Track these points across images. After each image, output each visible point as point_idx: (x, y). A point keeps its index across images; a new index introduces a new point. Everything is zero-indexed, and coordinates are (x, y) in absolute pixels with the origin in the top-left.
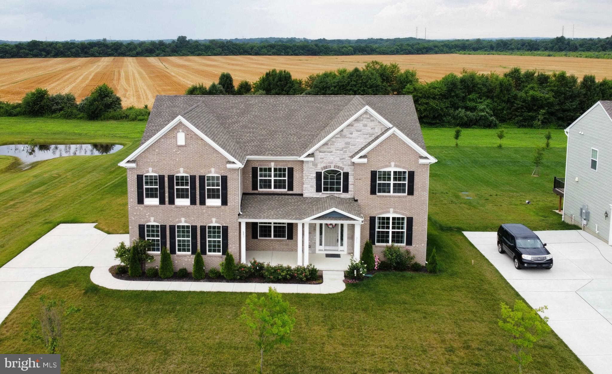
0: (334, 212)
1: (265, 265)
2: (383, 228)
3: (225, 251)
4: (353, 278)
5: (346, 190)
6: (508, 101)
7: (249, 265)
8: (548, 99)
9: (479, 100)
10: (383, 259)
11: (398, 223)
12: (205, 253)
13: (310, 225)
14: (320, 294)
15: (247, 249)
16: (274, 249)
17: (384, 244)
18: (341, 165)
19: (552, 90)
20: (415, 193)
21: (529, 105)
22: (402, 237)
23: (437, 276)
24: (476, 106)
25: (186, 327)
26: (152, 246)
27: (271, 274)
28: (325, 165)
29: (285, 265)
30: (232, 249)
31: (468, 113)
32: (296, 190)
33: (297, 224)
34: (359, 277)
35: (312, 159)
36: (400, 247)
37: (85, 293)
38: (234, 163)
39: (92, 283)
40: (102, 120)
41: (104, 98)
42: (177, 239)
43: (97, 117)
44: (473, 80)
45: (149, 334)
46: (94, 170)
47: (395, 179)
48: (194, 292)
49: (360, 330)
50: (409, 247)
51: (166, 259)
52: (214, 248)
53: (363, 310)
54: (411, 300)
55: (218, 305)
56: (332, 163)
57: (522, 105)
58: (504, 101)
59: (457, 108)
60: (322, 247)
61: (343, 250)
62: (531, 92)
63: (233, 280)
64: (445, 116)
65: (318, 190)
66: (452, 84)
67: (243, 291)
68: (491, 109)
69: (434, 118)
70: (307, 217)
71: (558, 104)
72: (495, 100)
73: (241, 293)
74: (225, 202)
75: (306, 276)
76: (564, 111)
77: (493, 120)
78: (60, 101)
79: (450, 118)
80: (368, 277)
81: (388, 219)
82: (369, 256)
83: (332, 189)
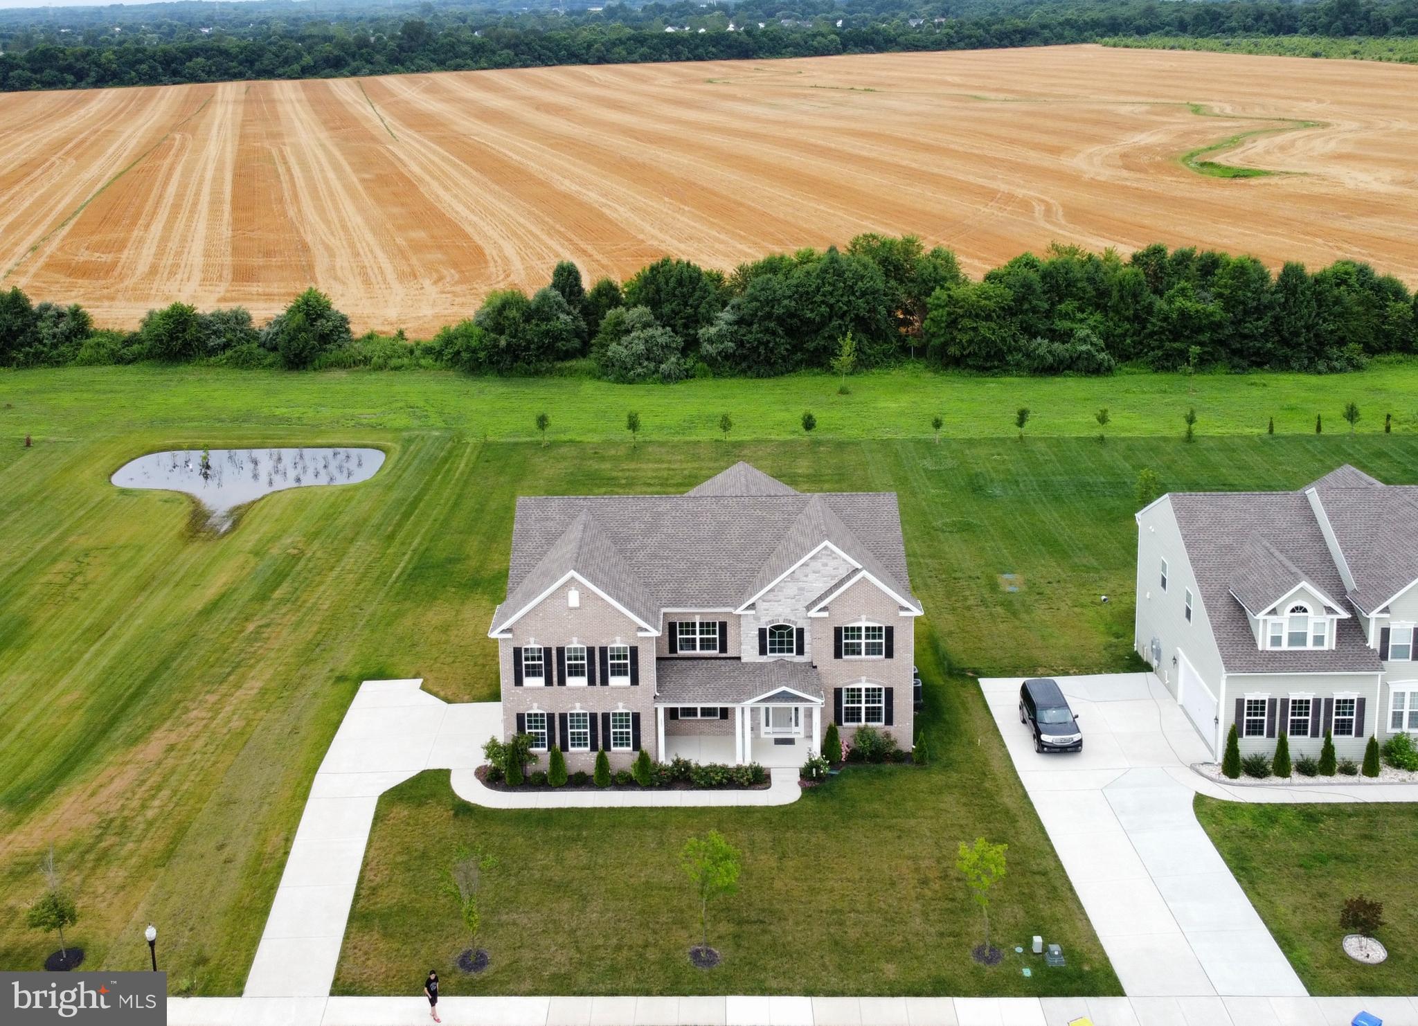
0: (784, 692)
1: (693, 764)
2: (853, 702)
3: (637, 746)
4: (812, 779)
5: (800, 651)
6: (1137, 317)
7: (670, 764)
8: (1212, 314)
9: (1079, 315)
10: (853, 745)
11: (874, 696)
12: (609, 749)
13: (752, 710)
14: (767, 807)
15: (667, 733)
16: (701, 733)
17: (855, 724)
18: (793, 619)
19: (1220, 295)
20: (895, 654)
21: (1175, 326)
22: (879, 714)
23: (926, 769)
24: (1072, 330)
25: (600, 861)
26: (536, 741)
27: (701, 778)
28: (770, 619)
29: (719, 763)
30: (646, 743)
31: (1057, 346)
32: (731, 652)
33: (734, 709)
34: (820, 778)
35: (753, 612)
36: (877, 728)
37: (456, 815)
38: (646, 630)
39: (460, 798)
40: (315, 369)
41: (315, 320)
42: (570, 731)
43: (305, 363)
44: (1066, 274)
45: (556, 874)
46: (358, 533)
47: (867, 637)
48: (601, 809)
49: (817, 857)
50: (888, 728)
51: (557, 760)
52: (621, 740)
53: (822, 829)
54: (885, 811)
55: (636, 829)
56: (780, 615)
57: (1161, 327)
58: (1127, 319)
59: (1034, 335)
60: (770, 729)
61: (797, 732)
62: (1180, 302)
63: (650, 786)
64: (1010, 351)
65: (763, 651)
66: (1023, 286)
67: (666, 805)
68: (1101, 335)
69: (988, 357)
70: (747, 699)
71: (1232, 323)
72: (1111, 314)
73: (663, 808)
74: (635, 681)
75: (748, 780)
76: (1245, 337)
77: (1103, 360)
78: (222, 327)
79: (1020, 355)
80: (832, 775)
81: (859, 690)
82: (833, 744)
83: (781, 651)
